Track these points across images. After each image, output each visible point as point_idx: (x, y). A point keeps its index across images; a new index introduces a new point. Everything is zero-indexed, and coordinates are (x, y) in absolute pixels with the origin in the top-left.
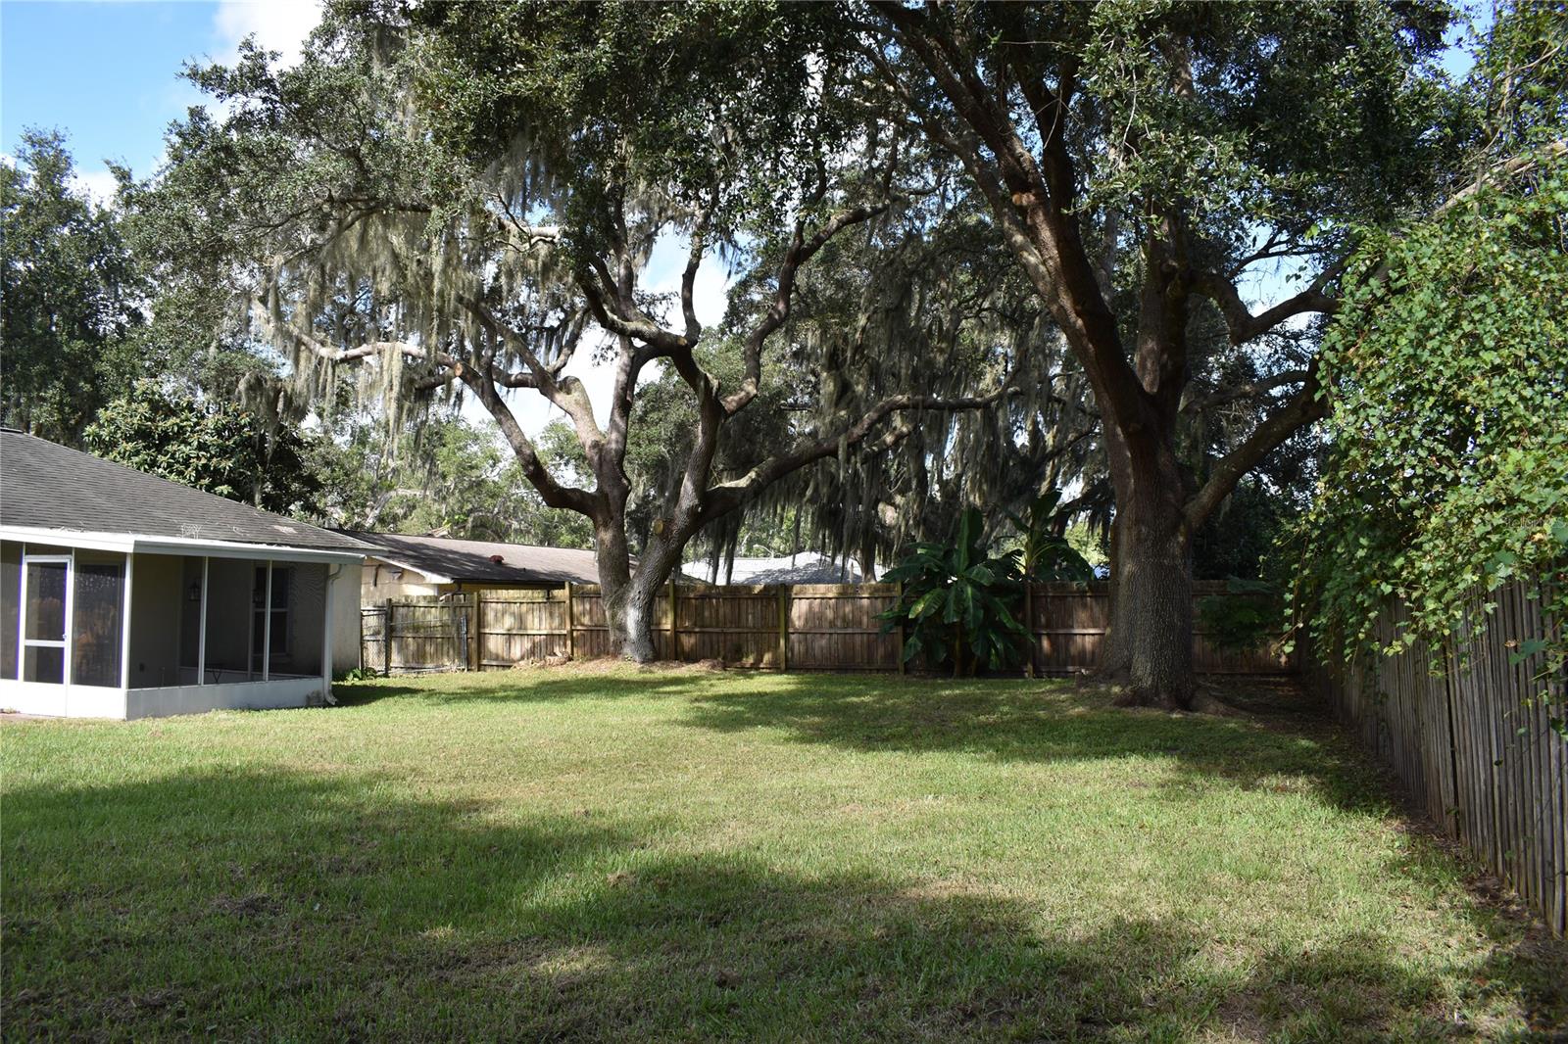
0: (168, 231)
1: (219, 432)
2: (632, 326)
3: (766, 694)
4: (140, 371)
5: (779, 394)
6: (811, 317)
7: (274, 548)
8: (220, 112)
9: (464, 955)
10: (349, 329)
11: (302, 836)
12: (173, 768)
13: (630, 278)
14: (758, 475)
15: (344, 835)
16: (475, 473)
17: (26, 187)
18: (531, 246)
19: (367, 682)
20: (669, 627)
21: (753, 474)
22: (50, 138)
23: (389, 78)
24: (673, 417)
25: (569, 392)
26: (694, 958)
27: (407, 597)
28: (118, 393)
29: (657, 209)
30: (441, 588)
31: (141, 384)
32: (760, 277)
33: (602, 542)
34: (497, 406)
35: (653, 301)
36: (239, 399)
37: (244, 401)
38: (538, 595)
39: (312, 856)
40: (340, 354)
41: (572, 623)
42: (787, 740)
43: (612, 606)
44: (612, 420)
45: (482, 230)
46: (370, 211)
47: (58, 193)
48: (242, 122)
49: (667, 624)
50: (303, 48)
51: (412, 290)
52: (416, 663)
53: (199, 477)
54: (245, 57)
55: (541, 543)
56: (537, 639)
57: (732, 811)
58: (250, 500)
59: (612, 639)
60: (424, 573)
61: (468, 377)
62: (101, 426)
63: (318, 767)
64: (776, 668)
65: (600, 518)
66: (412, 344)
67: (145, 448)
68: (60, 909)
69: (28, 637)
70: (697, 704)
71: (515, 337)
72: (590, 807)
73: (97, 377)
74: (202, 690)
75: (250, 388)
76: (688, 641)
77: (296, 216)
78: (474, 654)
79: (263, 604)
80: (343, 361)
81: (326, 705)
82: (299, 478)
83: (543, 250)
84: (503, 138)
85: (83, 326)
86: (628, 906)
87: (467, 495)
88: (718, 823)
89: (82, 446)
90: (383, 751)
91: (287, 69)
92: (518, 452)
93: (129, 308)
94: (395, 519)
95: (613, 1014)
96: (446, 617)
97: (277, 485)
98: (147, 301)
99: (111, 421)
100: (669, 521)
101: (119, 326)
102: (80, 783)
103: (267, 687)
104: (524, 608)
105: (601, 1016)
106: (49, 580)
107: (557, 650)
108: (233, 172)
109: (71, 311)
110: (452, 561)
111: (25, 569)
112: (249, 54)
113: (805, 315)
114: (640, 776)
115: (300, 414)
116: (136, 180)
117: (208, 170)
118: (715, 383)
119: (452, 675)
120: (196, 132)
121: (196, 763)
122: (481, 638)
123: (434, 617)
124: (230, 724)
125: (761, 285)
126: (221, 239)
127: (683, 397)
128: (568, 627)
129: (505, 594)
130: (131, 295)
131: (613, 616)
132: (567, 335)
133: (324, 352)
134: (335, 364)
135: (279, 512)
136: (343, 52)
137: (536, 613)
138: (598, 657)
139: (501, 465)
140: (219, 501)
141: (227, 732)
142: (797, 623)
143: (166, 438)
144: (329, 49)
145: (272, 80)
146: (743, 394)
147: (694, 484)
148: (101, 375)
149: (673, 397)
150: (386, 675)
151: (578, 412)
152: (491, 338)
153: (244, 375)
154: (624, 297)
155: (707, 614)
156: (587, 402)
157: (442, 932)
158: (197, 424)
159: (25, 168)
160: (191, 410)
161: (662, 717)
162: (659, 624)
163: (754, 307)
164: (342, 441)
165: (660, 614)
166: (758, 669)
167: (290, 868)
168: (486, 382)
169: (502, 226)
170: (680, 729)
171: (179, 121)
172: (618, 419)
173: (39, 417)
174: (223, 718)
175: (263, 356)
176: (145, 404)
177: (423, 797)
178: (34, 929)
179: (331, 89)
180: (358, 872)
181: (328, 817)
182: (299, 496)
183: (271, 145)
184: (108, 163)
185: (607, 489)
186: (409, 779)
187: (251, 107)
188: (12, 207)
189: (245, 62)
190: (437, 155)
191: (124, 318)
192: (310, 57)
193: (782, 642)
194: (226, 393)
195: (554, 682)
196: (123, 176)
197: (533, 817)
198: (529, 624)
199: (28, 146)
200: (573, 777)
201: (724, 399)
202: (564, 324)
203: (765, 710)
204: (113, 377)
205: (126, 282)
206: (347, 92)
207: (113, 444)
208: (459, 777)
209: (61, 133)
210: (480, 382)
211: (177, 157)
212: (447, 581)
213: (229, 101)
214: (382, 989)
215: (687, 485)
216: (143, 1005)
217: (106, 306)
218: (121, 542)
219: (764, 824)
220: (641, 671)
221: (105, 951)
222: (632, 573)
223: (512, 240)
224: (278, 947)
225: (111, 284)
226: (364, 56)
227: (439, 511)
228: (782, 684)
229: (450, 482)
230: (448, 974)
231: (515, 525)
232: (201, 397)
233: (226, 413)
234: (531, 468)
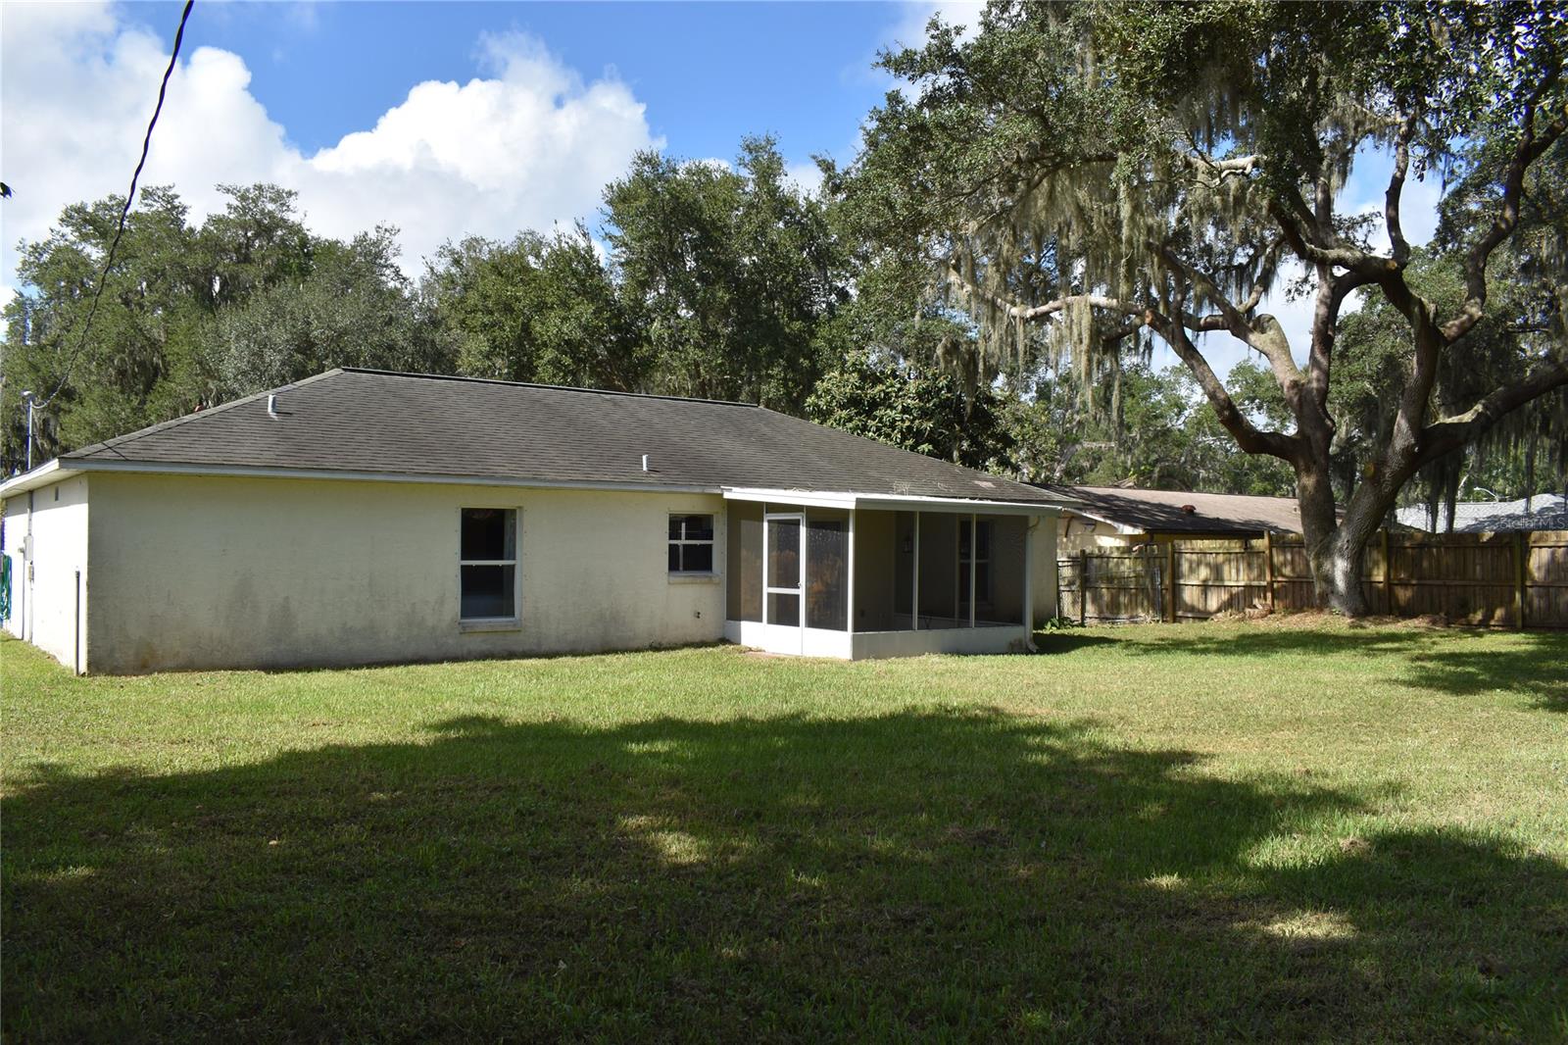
0: (874, 211)
1: (920, 395)
2: (1333, 253)
3: (1500, 654)
4: (849, 344)
5: (1506, 315)
6: (1546, 223)
7: (976, 502)
8: (913, 92)
9: (1193, 906)
10: (1037, 288)
11: (1022, 776)
12: (897, 706)
13: (1327, 204)
14: (1485, 407)
15: (1062, 777)
16: (1160, 422)
17: (747, 189)
18: (1222, 181)
19: (1065, 631)
20: (1381, 579)
21: (1479, 407)
22: (764, 143)
23: (1066, 33)
24: (1377, 351)
25: (1263, 331)
26: (1448, 938)
27: (1100, 548)
28: (831, 366)
29: (1352, 124)
30: (1133, 539)
31: (851, 356)
32: (1478, 185)
33: (1304, 489)
34: (1188, 351)
35: (1353, 224)
36: (937, 364)
37: (942, 365)
38: (1235, 546)
39: (1033, 795)
40: (1030, 312)
41: (1272, 575)
42: (1534, 707)
43: (1317, 556)
44: (1312, 357)
45: (1169, 171)
46: (1057, 167)
47: (773, 192)
48: (932, 100)
49: (1379, 576)
50: (981, 19)
51: (1102, 241)
52: (1110, 612)
53: (904, 438)
54: (933, 37)
55: (1230, 492)
56: (1235, 591)
57: (1476, 783)
58: (949, 458)
59: (1317, 591)
60: (1116, 525)
61: (1158, 325)
62: (819, 397)
63: (1029, 711)
64: (1509, 626)
65: (1301, 463)
66: (1098, 296)
67: (857, 414)
68: (817, 824)
69: (769, 585)
70: (1420, 663)
71: (1203, 278)
72: (1311, 767)
73: (814, 353)
74: (917, 635)
75: (947, 352)
76: (1403, 595)
77: (987, 181)
78: (1170, 606)
79: (968, 556)
80: (1033, 318)
81: (1029, 652)
82: (993, 436)
83: (1233, 183)
84: (1192, 70)
85: (800, 309)
86: (1366, 875)
87: (1152, 445)
88: (1460, 793)
89: (804, 415)
90: (1089, 698)
91: (971, 41)
92: (1212, 396)
93: (837, 288)
94: (1081, 471)
95: (1361, 987)
96: (1139, 568)
97: (974, 441)
98: (852, 281)
99: (828, 391)
100: (1380, 463)
101: (830, 305)
102: (821, 715)
103: (973, 633)
104: (1221, 558)
105: (1347, 988)
106: (785, 536)
107: (1256, 601)
108: (928, 148)
109: (789, 296)
110: (1144, 511)
111: (766, 525)
112: (936, 33)
113: (1538, 220)
114: (1364, 738)
115: (992, 374)
116: (839, 170)
117: (906, 149)
118: (1432, 308)
119: (1149, 626)
120: (895, 115)
121: (917, 701)
122: (1176, 589)
123: (1127, 567)
124: (942, 667)
125: (1479, 193)
126: (920, 213)
127: (1389, 327)
128: (1268, 578)
129: (1200, 544)
130: (838, 275)
131: (1319, 567)
132: (1259, 271)
133: (1015, 311)
134: (1026, 321)
135: (976, 468)
136: (1019, 15)
137: (1234, 564)
138: (1300, 610)
139: (1186, 413)
140: (922, 459)
141: (942, 674)
142: (1536, 575)
143: (874, 404)
144: (1006, 15)
145: (957, 54)
146: (1465, 317)
147: (1409, 420)
148: (817, 350)
149: (1378, 328)
150: (1082, 625)
151: (1275, 352)
152: (1179, 282)
153: (940, 340)
154: (1323, 224)
155: (1425, 564)
156: (1284, 340)
157: (1167, 881)
158: (900, 390)
159: (745, 173)
160: (895, 377)
161: (1380, 676)
162: (1370, 575)
163: (1474, 218)
164: (1027, 398)
165: (1370, 565)
166: (1487, 626)
167: (1014, 805)
168: (1176, 327)
169: (1188, 165)
170: (1403, 689)
171: (879, 108)
172: (1319, 356)
173: (768, 393)
174: (936, 662)
175: (957, 320)
176: (855, 375)
177: (1134, 745)
178: (799, 841)
179: (1014, 52)
180: (1078, 814)
181: (1044, 759)
182: (995, 452)
183: (962, 116)
184: (814, 157)
185: (1308, 431)
186: (1118, 727)
187: (940, 83)
188: (737, 209)
189: (933, 42)
190: (1121, 102)
191: (833, 297)
192: (988, 26)
193: (1518, 596)
194: (927, 359)
195: (1256, 636)
196: (827, 167)
197: (1251, 774)
198: (1226, 575)
199: (746, 153)
200: (1287, 734)
201: (1442, 324)
202: (1253, 260)
203: (1503, 672)
204: (827, 351)
205: (833, 265)
206: (1029, 53)
207: (830, 412)
208: (1167, 728)
209: (773, 137)
210: (1170, 327)
211: (873, 143)
212: (1139, 531)
213: (920, 82)
214: (1114, 931)
215: (1402, 423)
216: (897, 919)
217: (818, 289)
218: (846, 500)
219: (1516, 800)
220: (1352, 626)
221: (859, 866)
222: (1339, 521)
223: (1200, 177)
224: (1010, 879)
225: (822, 268)
226: (1040, 16)
227: (1124, 462)
228: (1519, 644)
229: (1135, 433)
230: (1178, 924)
231: (1203, 473)
232: (902, 363)
233: (926, 378)
234: (1226, 413)
